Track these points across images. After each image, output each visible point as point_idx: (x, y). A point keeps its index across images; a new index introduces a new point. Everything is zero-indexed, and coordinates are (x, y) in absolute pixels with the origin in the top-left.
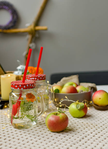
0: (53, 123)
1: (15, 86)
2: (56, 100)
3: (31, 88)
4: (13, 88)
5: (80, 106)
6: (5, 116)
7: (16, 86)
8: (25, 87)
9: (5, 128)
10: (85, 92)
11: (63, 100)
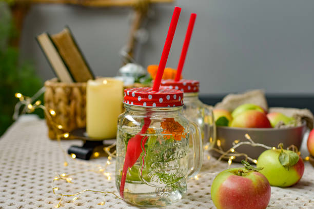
0: (234, 196)
1: (136, 99)
2: (219, 143)
3: (176, 106)
4: (130, 103)
5: (290, 158)
6: (100, 176)
7: (140, 99)
8: (161, 100)
9: (104, 204)
10: (290, 127)
11: (239, 142)
